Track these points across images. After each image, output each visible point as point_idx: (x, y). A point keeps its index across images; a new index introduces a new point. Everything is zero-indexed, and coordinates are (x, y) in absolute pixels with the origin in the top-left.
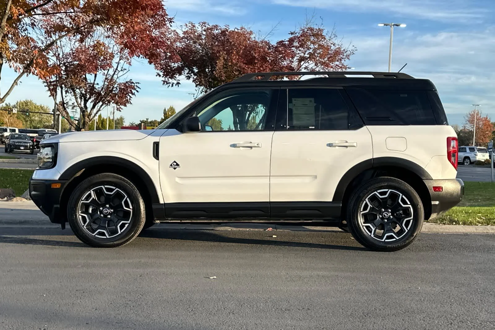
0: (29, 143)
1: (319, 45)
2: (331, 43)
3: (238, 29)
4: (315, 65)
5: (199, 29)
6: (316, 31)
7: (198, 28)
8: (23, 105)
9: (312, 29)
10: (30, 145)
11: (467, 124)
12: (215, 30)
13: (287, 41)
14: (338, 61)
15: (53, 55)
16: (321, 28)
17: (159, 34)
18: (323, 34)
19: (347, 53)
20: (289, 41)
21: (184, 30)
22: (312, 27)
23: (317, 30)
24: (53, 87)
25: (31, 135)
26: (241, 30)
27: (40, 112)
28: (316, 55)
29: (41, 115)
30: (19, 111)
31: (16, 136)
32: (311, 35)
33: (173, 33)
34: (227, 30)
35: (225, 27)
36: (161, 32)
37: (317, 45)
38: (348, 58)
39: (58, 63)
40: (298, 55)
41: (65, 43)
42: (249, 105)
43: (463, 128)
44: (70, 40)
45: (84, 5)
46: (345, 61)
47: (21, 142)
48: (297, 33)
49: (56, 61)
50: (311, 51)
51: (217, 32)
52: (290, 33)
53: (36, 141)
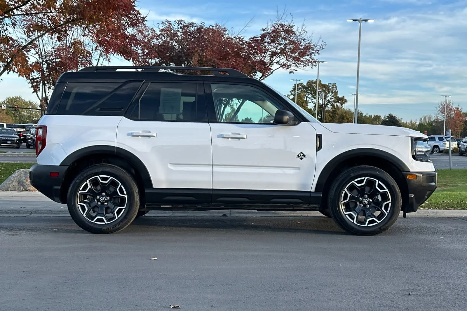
0: (16, 137)
1: (290, 41)
2: (302, 39)
3: (213, 27)
4: (287, 60)
5: (176, 27)
6: (286, 28)
7: (174, 25)
8: (12, 101)
9: (282, 26)
10: (16, 139)
11: (439, 114)
12: (191, 27)
13: (259, 37)
14: (308, 56)
15: (36, 53)
16: (292, 24)
17: (137, 32)
18: (293, 30)
19: (317, 47)
20: (261, 37)
21: (161, 28)
22: (283, 23)
23: (287, 26)
24: (36, 84)
25: (19, 130)
26: (216, 27)
27: (28, 107)
28: (287, 50)
29: (30, 110)
30: (8, 107)
31: (3, 131)
32: (281, 32)
33: (150, 31)
34: (202, 27)
35: (201, 25)
36: (139, 30)
37: (288, 40)
38: (317, 53)
39: (41, 61)
40: (270, 51)
41: (47, 42)
42: (224, 99)
43: (436, 118)
44: (52, 39)
45: (61, 6)
46: (315, 55)
47: (8, 137)
48: (268, 29)
49: (39, 59)
50: (282, 46)
51: (193, 29)
52: (262, 29)
53: (23, 136)
